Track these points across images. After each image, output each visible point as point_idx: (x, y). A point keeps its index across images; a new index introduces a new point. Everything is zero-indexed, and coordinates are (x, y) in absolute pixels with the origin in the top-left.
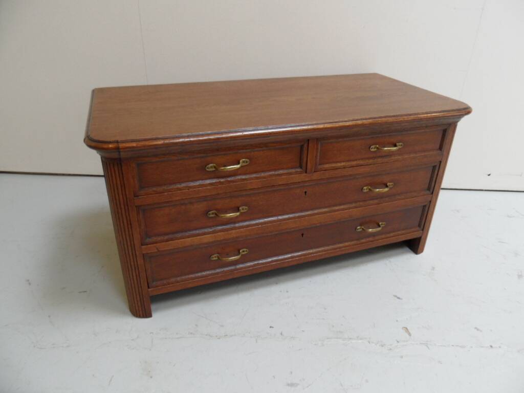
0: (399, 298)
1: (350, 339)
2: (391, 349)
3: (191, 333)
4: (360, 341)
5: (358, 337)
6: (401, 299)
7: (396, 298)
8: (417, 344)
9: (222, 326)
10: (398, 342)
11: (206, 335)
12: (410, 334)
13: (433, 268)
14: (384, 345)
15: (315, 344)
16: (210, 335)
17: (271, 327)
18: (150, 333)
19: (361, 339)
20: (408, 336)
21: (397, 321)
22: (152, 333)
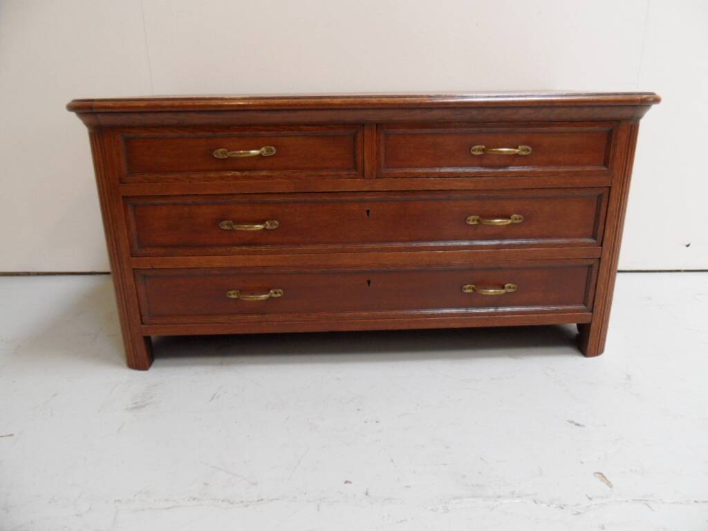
0: (578, 425)
1: (499, 497)
2: (578, 513)
3: (194, 499)
4: (517, 501)
5: (513, 493)
6: (583, 426)
7: (573, 425)
8: (627, 501)
9: (255, 484)
10: (590, 499)
11: (223, 501)
12: (609, 484)
13: (629, 377)
14: (565, 505)
15: (433, 510)
16: (229, 501)
17: (346, 482)
18: (115, 502)
19: (519, 497)
20: (607, 488)
21: (582, 463)
22: (119, 501)
